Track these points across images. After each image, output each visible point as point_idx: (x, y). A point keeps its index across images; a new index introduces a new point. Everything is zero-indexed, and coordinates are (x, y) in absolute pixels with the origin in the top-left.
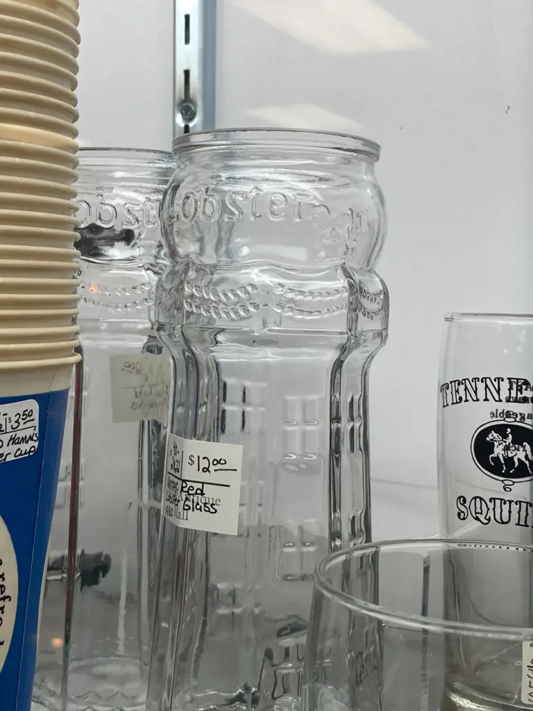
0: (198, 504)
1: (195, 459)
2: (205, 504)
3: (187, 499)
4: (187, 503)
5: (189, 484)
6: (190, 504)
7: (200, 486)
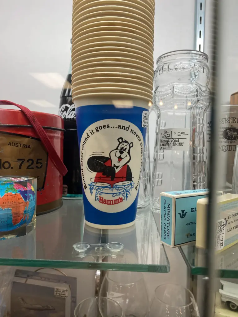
0: (177, 144)
1: (176, 133)
2: (179, 144)
3: (174, 143)
4: (174, 144)
5: (174, 139)
6: (175, 144)
7: (178, 139)
